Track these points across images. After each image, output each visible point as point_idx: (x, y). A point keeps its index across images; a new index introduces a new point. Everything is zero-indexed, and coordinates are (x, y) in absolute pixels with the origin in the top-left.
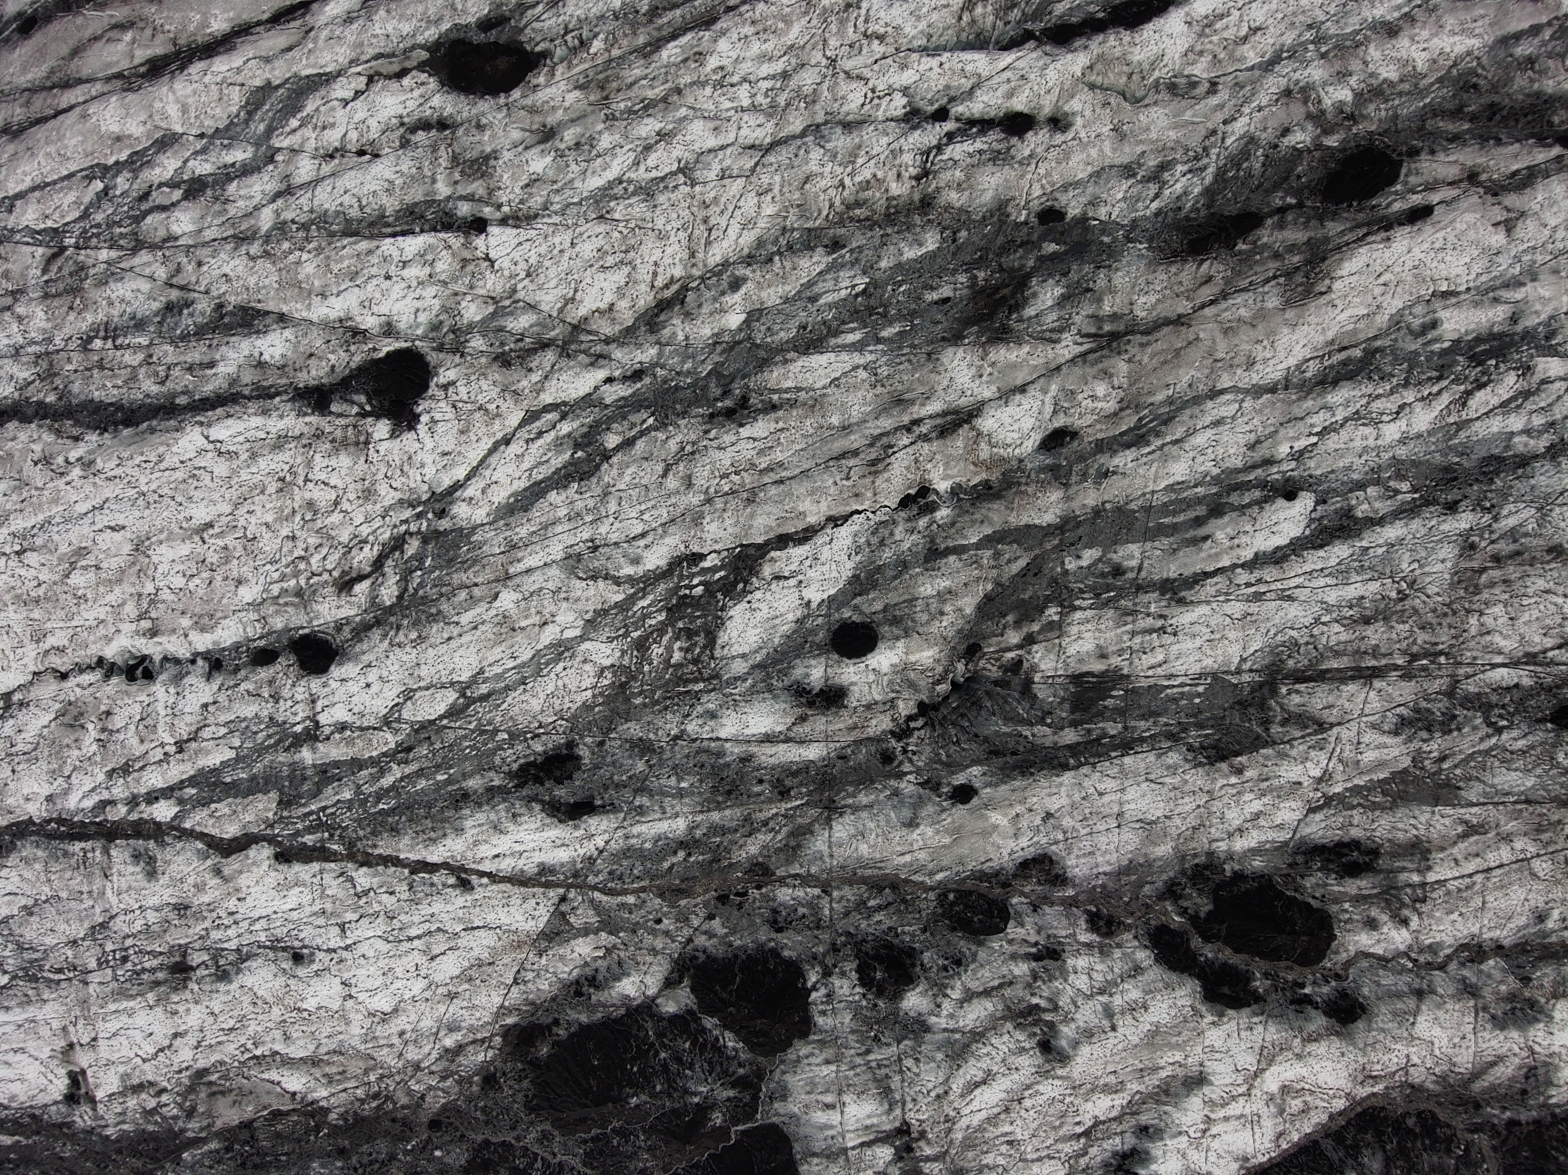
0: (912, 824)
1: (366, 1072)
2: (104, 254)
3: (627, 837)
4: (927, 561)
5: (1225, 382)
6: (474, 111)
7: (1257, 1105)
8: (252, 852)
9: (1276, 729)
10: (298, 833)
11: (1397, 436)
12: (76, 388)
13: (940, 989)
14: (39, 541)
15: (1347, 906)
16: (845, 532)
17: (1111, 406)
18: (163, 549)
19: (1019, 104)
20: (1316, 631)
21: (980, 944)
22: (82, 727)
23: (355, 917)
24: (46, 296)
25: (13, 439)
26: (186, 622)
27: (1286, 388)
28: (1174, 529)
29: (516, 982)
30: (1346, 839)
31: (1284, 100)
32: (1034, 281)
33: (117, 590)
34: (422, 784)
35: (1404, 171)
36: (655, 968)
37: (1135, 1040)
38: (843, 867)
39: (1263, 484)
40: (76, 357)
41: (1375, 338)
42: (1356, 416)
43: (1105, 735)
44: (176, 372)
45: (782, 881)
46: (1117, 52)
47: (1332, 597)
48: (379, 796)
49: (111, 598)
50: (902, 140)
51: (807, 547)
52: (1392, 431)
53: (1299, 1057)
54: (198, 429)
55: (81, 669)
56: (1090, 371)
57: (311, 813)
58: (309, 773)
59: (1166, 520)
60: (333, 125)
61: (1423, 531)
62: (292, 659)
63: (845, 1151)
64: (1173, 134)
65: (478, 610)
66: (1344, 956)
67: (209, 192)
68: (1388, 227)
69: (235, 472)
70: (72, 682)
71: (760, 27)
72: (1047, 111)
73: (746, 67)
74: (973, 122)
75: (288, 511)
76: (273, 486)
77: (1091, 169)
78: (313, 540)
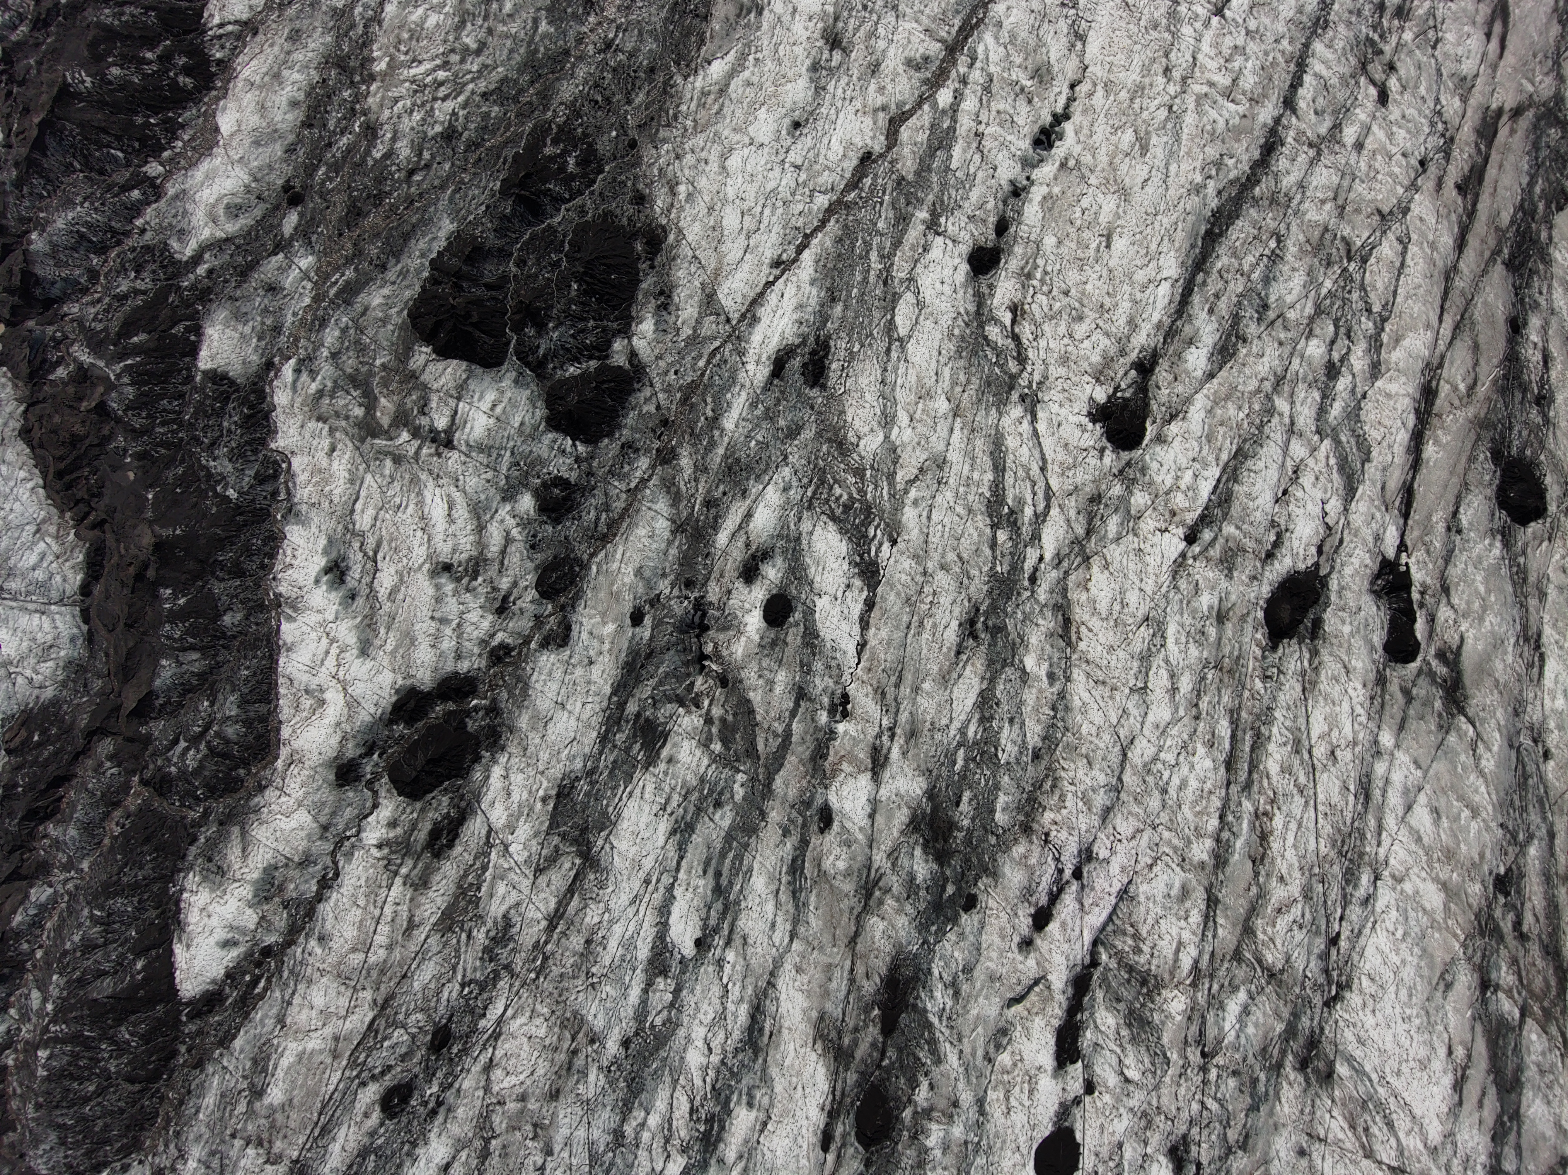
0: (639, 572)
1: (695, 121)
2: (1328, 284)
3: (742, 386)
4: (800, 688)
5: (796, 945)
6: (1265, 581)
7: (323, 677)
8: (882, 138)
9: (556, 840)
10: (876, 176)
11: (693, 1036)
12: (1253, 212)
13: (524, 523)
14: (1169, 126)
15: (415, 815)
16: (850, 648)
17: (827, 864)
18: (1112, 206)
19: (1053, 927)
20: (602, 905)
21: (537, 568)
22: (1032, 78)
23: (801, 180)
24: (1326, 229)
25: (1247, 149)
26: (1056, 190)
27: (769, 983)
28: (723, 855)
29: (695, 257)
30: (457, 842)
31: (953, 1098)
32: (935, 867)
33: (1105, 158)
34: (858, 276)
35: (861, 1149)
36: (649, 351)
37: (417, 627)
38: (638, 511)
39: (716, 930)
40: (1273, 225)
41: (765, 1061)
42: (722, 1016)
43: (619, 730)
44: (1220, 285)
45: (653, 467)
46: (1049, 1010)
47: (618, 929)
48: (867, 245)
50: (1076, 838)
51: (856, 617)
52: (699, 1033)
53: (338, 724)
54: (1176, 276)
55: (1071, 99)
56: (856, 866)
57: (884, 193)
58: (910, 209)
59: (731, 855)
60: (1314, 485)
61: (623, 1014)
62: (990, 245)
63: (459, 399)
64: (974, 1012)
65: (947, 383)
66: (383, 793)
67: (1324, 379)
68: (830, 1115)
69: (1132, 284)
70: (1066, 90)
71: (1205, 794)
72: (1038, 942)
73: (1185, 769)
74: (1061, 890)
75: (1085, 302)
76: (1108, 302)
77: (984, 946)
78: (1057, 306)
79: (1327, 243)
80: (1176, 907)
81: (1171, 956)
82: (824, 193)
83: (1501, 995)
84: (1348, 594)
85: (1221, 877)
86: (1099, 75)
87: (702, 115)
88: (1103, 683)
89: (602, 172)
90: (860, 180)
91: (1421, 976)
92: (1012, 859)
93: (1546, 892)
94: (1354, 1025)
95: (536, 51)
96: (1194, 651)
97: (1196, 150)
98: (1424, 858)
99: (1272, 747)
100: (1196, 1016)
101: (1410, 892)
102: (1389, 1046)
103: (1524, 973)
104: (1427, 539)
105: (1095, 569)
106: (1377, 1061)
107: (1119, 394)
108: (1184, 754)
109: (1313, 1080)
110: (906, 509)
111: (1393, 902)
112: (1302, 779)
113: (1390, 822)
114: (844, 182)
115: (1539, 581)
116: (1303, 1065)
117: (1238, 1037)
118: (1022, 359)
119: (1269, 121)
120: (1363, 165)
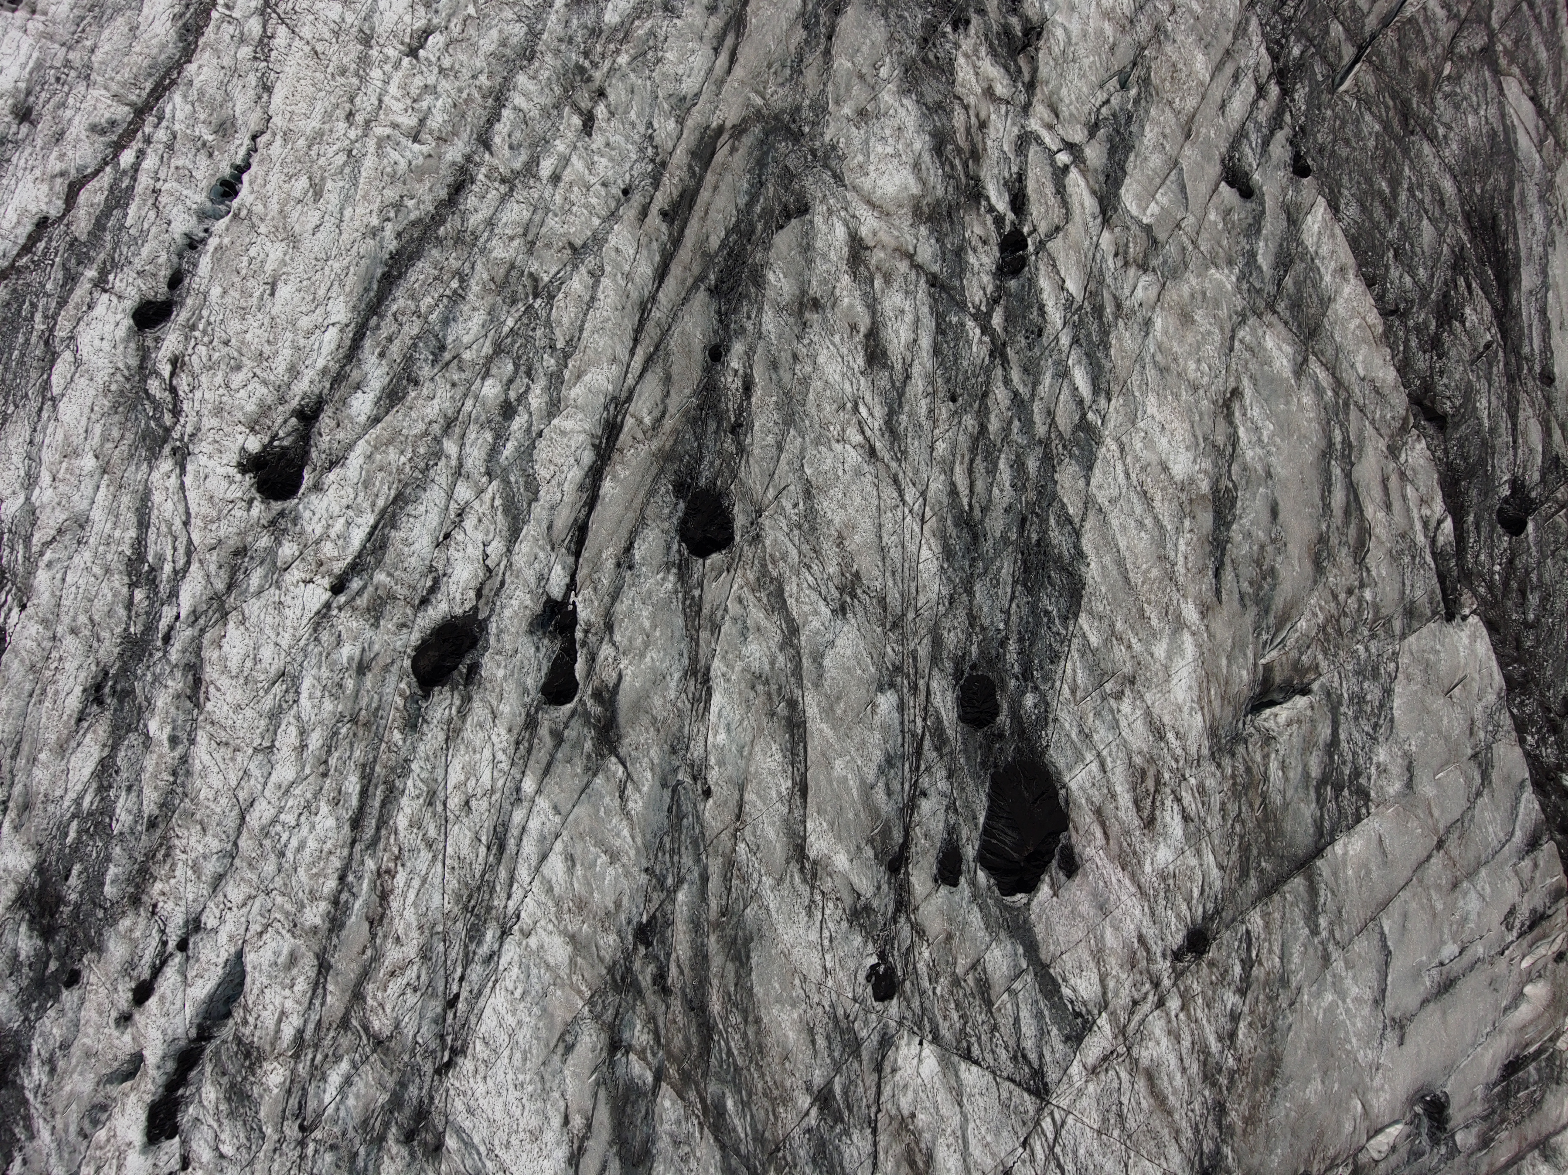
2: (510, 322)
6: (416, 628)
8: (60, 202)
10: (50, 239)
12: (435, 253)
14: (347, 170)
18: (279, 254)
19: (153, 1002)
22: (215, 132)
24: (512, 266)
25: (431, 189)
26: (226, 241)
32: (40, 943)
33: (274, 207)
34: (21, 339)
40: (455, 264)
44: (394, 327)
46: (144, 1086)
48: (33, 305)
49: (275, 199)
50: (183, 909)
54: (345, 321)
55: (252, 151)
57: (56, 255)
58: (80, 268)
60: (476, 528)
62: (159, 297)
64: (68, 1089)
65: (97, 440)
67: (499, 418)
69: (295, 331)
70: (247, 141)
71: (324, 855)
72: (137, 1017)
73: (305, 830)
74: (164, 963)
75: (244, 351)
76: (267, 350)
77: (83, 1022)
78: (216, 355)
79: (512, 280)
80: (282, 975)
81: (272, 1027)
83: (632, 1057)
84: (506, 637)
85: (335, 940)
86: (280, 124)
88: (227, 744)
90: (34, 244)
91: (538, 1039)
92: (118, 933)
93: (693, 941)
94: (465, 1094)
96: (328, 705)
97: (373, 192)
98: (553, 909)
99: (404, 801)
100: (296, 1088)
101: (534, 947)
102: (498, 1116)
103: (662, 1032)
104: (595, 576)
105: (231, 625)
106: (485, 1133)
107: (276, 443)
108: (306, 814)
109: (419, 1154)
110: (40, 572)
111: (516, 958)
112: (432, 833)
113: (523, 873)
114: (17, 248)
115: (713, 613)
116: (408, 1137)
117: (338, 1109)
118: (176, 412)
119: (459, 159)
120: (558, 198)
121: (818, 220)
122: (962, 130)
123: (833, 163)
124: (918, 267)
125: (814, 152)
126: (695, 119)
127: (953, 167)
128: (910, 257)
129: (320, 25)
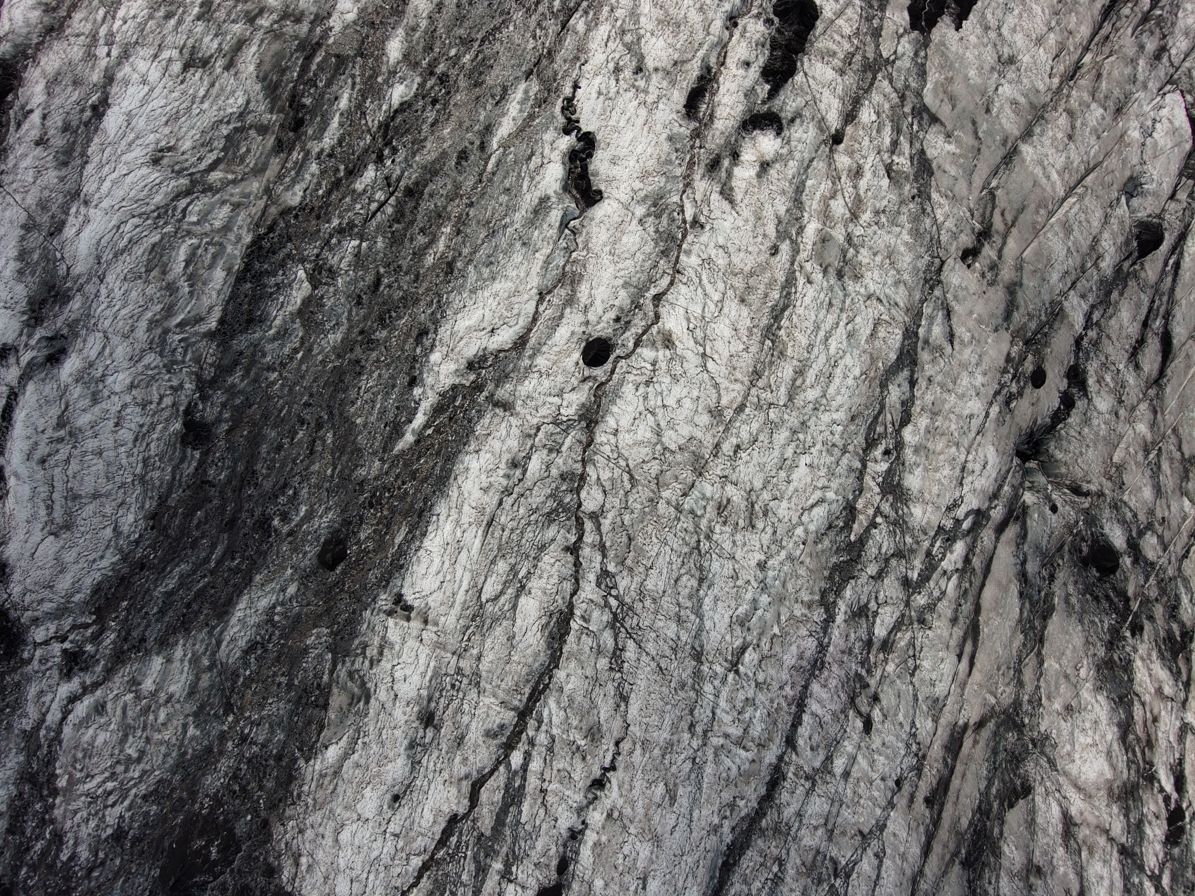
79: (818, 864)
82: (418, 855)
86: (638, 735)
87: (320, 795)
89: (240, 851)
90: (448, 839)
95: (185, 753)
97: (713, 794)
114: (434, 843)
119: (774, 761)
120: (848, 791)
121: (1038, 799)
122: (1141, 723)
123: (1048, 750)
124: (1111, 840)
125: (1033, 740)
126: (946, 719)
127: (1134, 754)
128: (1107, 832)
129: (661, 643)
